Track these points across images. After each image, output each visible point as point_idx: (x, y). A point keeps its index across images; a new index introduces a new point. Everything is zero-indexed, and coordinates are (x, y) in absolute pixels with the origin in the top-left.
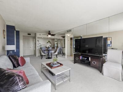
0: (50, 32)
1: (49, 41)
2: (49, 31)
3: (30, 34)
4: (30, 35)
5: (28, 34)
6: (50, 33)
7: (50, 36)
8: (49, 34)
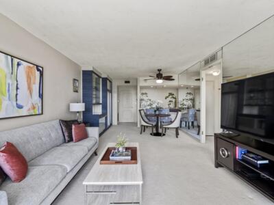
0: (161, 72)
1: (170, 94)
2: (159, 70)
3: (128, 82)
4: (128, 84)
5: (126, 82)
6: (162, 75)
7: (160, 81)
8: (159, 76)
